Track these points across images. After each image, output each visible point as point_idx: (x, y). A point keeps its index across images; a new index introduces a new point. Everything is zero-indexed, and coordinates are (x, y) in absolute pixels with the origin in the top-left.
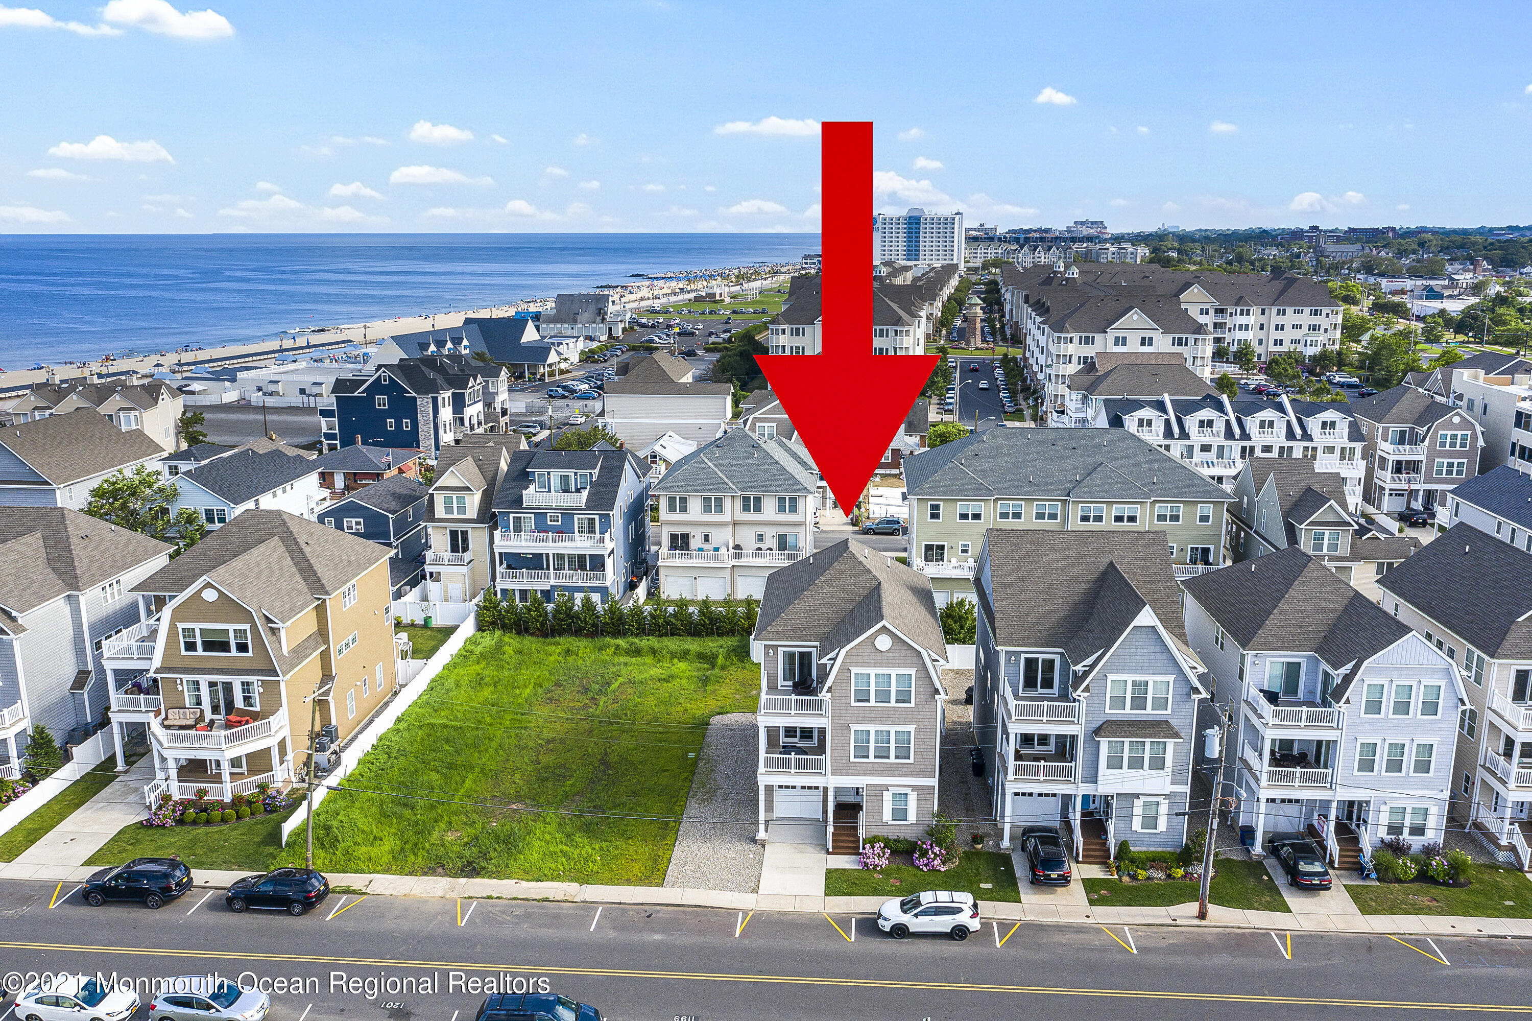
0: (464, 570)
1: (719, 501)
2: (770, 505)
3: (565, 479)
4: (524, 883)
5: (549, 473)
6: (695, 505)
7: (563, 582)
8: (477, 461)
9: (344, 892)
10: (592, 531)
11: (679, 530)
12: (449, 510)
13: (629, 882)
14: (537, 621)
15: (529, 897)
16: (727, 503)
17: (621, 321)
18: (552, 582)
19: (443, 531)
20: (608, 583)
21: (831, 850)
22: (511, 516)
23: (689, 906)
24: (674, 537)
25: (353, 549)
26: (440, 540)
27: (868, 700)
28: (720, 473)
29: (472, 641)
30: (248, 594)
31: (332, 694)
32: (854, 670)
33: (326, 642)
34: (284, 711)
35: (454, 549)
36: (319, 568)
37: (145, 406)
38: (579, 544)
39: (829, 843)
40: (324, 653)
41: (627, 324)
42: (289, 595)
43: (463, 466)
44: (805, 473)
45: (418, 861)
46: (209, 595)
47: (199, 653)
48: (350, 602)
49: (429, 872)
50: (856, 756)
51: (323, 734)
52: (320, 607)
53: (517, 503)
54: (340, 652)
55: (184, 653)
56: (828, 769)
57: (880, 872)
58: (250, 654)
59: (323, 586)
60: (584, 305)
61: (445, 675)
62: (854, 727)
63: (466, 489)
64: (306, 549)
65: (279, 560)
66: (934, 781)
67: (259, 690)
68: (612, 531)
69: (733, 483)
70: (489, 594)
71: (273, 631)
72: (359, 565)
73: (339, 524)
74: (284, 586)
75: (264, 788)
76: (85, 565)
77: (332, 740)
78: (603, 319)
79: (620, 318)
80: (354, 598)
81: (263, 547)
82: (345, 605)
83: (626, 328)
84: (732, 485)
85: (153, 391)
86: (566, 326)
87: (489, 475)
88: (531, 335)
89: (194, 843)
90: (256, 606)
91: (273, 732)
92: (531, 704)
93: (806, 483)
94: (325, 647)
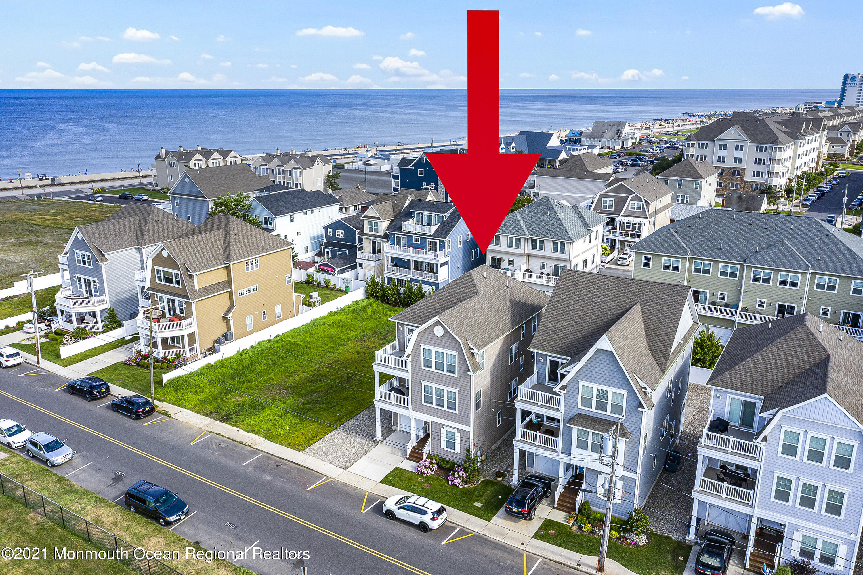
0: (374, 264)
1: (517, 240)
2: (548, 246)
3: (430, 217)
4: (241, 431)
5: (422, 213)
6: (504, 241)
7: (417, 277)
8: (393, 203)
9: (164, 414)
10: (435, 250)
11: (496, 256)
12: (370, 230)
13: (288, 445)
14: (393, 297)
15: (235, 439)
16: (522, 242)
17: (631, 138)
18: (411, 276)
19: (369, 241)
20: (439, 281)
21: (408, 457)
22: (396, 236)
23: (303, 466)
24: (493, 259)
25: (265, 241)
26: (367, 246)
27: (431, 367)
28: (522, 223)
29: (356, 303)
30: (181, 255)
31: (230, 315)
32: (423, 346)
33: (231, 287)
34: (194, 319)
35: (374, 252)
36: (234, 248)
37: (305, 167)
38: (425, 256)
39: (408, 452)
40: (230, 293)
41: (638, 140)
42: (208, 259)
43: (381, 205)
44: (582, 229)
45: (209, 407)
46: (165, 254)
47: (163, 282)
48: (252, 268)
49: (208, 414)
50: (425, 402)
51: (223, 336)
52: (228, 268)
53: (399, 229)
54: (241, 294)
55: (157, 281)
56: (410, 406)
57: (424, 478)
58: (180, 287)
59: (229, 257)
60: (610, 128)
61: (324, 318)
62: (424, 383)
63: (378, 218)
64: (233, 237)
65: (215, 241)
66: (471, 429)
67: (184, 306)
68: (447, 251)
69: (528, 230)
70: (373, 278)
71: (191, 276)
72: (263, 250)
73: (334, 232)
74: (209, 254)
75: (178, 356)
76: (150, 234)
77: (226, 339)
78: (619, 136)
79: (630, 136)
80: (257, 267)
81: (210, 233)
82: (248, 269)
83: (635, 143)
84: (526, 231)
85: (313, 159)
86: (596, 139)
87: (396, 213)
88: (554, 142)
89: (133, 375)
90: (182, 262)
91: (184, 328)
92: (349, 340)
93: (573, 234)
94: (230, 290)
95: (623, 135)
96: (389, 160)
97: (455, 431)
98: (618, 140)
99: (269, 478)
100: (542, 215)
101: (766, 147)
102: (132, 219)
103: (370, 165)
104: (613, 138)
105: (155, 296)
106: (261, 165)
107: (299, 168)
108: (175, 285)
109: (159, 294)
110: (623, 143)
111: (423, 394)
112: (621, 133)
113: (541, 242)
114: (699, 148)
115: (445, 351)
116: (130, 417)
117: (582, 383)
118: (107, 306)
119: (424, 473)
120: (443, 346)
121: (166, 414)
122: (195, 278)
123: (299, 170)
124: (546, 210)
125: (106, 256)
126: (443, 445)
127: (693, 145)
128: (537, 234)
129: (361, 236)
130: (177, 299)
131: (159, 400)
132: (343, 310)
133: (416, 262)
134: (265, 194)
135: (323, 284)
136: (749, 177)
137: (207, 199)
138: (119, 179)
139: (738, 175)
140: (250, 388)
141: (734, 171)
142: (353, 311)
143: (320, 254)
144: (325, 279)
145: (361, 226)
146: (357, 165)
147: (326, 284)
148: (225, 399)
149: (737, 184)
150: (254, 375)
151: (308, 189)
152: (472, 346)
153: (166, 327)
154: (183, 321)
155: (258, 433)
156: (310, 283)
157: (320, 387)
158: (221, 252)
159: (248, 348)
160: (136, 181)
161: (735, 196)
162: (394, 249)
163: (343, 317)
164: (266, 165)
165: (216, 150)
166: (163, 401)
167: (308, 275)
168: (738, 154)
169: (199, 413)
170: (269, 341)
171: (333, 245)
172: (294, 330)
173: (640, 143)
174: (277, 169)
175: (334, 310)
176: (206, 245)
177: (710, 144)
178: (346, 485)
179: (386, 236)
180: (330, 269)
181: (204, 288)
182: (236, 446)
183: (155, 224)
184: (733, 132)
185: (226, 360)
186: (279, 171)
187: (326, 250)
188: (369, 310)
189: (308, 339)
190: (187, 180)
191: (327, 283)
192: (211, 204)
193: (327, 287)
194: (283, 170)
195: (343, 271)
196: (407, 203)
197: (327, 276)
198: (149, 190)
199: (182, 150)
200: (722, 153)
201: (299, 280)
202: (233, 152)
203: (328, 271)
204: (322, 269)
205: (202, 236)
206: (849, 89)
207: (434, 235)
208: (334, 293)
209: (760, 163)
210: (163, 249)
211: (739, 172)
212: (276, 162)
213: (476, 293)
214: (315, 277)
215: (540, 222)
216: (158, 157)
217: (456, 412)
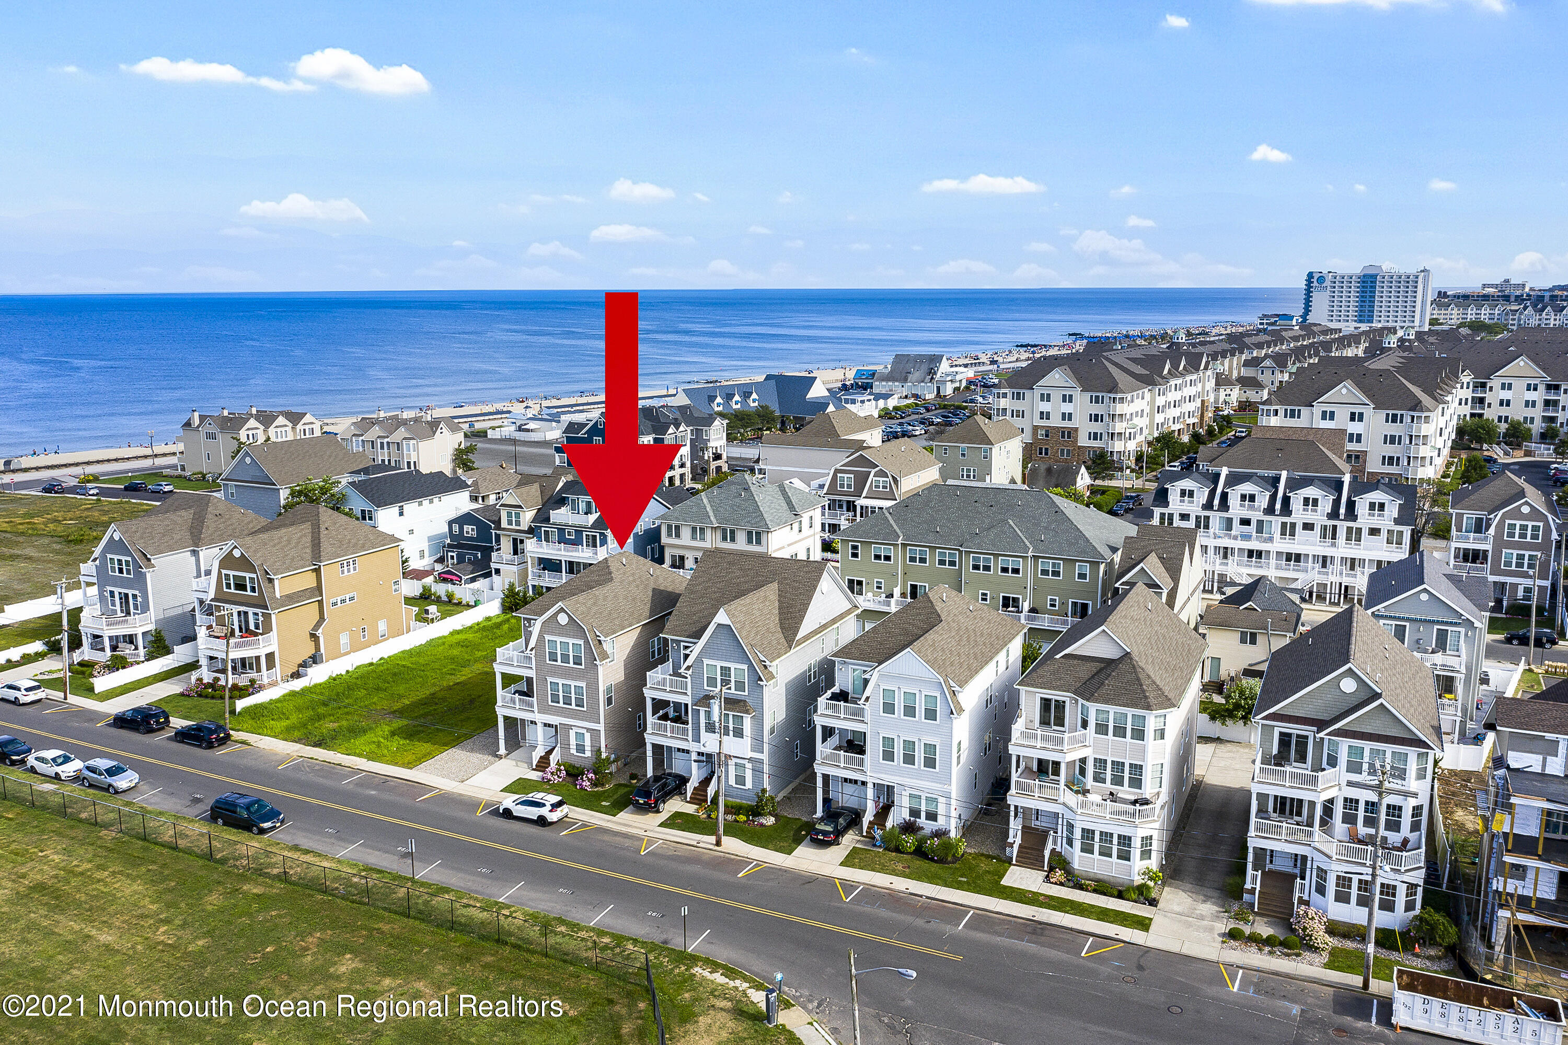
0: (515, 568)
1: (702, 529)
2: (741, 537)
3: (589, 504)
4: (339, 755)
5: (578, 499)
6: (686, 532)
8: (541, 486)
9: (241, 743)
10: (595, 546)
11: (677, 552)
12: (510, 523)
13: (396, 764)
15: (331, 761)
16: (708, 533)
17: (951, 381)
19: (508, 538)
21: (534, 767)
22: (543, 529)
23: (413, 781)
24: (674, 558)
25: (366, 536)
26: (506, 545)
27: (556, 661)
28: (709, 508)
29: (488, 619)
30: (259, 555)
31: (320, 631)
32: (547, 637)
33: (322, 595)
34: (274, 634)
35: (515, 552)
36: (325, 545)
37: (423, 437)
38: (581, 554)
39: (535, 763)
40: (320, 603)
41: (964, 384)
42: (293, 559)
43: (525, 489)
44: (787, 514)
45: (297, 734)
46: (237, 553)
47: (233, 590)
48: (349, 571)
49: (298, 741)
50: (552, 701)
51: (310, 657)
52: (317, 571)
53: (547, 520)
54: (335, 604)
55: (225, 590)
56: (536, 709)
57: (550, 785)
58: (256, 594)
59: (320, 557)
60: (918, 365)
61: (445, 637)
62: (549, 679)
63: (520, 507)
64: (323, 532)
65: (301, 537)
66: (601, 727)
67: (261, 619)
68: (610, 547)
69: (715, 516)
70: (512, 586)
71: (271, 581)
72: (363, 548)
73: (461, 529)
74: (293, 553)
75: (253, 681)
76: (209, 532)
77: (315, 662)
78: (932, 378)
79: (949, 378)
80: (355, 569)
81: (294, 527)
82: (343, 572)
83: (959, 388)
84: (712, 518)
85: (434, 425)
86: (897, 384)
87: (546, 499)
88: (817, 391)
89: (195, 707)
90: (259, 563)
91: (261, 646)
92: (476, 661)
93: (771, 521)
94: (320, 598)
95: (938, 377)
97: (584, 731)
98: (929, 384)
99: (373, 792)
101: (1102, 397)
102: (183, 513)
103: (528, 430)
104: (923, 382)
105: (222, 608)
106: (354, 435)
107: (414, 439)
108: (249, 593)
109: (227, 606)
111: (549, 692)
112: (935, 373)
113: (732, 532)
115: (571, 641)
116: (200, 746)
117: (706, 662)
118: (151, 627)
119: (550, 780)
120: (568, 635)
121: (244, 742)
122: (276, 582)
123: (412, 442)
124: (739, 491)
125: (153, 561)
126: (573, 749)
127: (1005, 395)
128: (727, 521)
129: (498, 532)
130: (251, 611)
131: (232, 729)
132: (471, 628)
133: (571, 563)
134: (362, 477)
135: (445, 598)
136: (1083, 441)
137: (279, 487)
139: (1069, 437)
140: (347, 713)
141: (1063, 433)
142: (484, 629)
143: (441, 560)
144: (447, 591)
145: (497, 519)
146: (509, 430)
147: (448, 597)
148: (316, 725)
150: (351, 701)
151: (425, 469)
152: (598, 634)
153: (238, 645)
154: (260, 637)
155: (359, 755)
156: (426, 598)
157: (435, 710)
158: (308, 551)
159: (344, 673)
160: (148, 463)
161: (1043, 467)
162: (541, 547)
163: (470, 636)
164: (362, 435)
165: (282, 413)
166: (238, 730)
167: (424, 587)
168: (1067, 408)
169: (286, 740)
170: (371, 664)
171: (459, 546)
172: (403, 652)
173: (967, 388)
174: (379, 441)
175: (459, 627)
176: (289, 541)
178: (460, 795)
179: (531, 531)
180: (454, 578)
181: (288, 596)
182: (334, 768)
183: (216, 518)
184: (1057, 376)
185: (315, 686)
186: (382, 444)
187: (450, 554)
188: (506, 627)
189: (421, 661)
190: (248, 460)
191: (450, 596)
192: (284, 494)
193: (450, 601)
194: (388, 443)
195: (473, 580)
196: (561, 485)
197: (450, 587)
198: (171, 477)
199: (226, 413)
200: (1045, 407)
201: (411, 594)
202: (308, 415)
203: (452, 580)
204: (444, 578)
205: (284, 531)
206: (1315, 295)
207: (593, 526)
208: (459, 608)
209: (1096, 420)
210: (235, 547)
211: (1069, 433)
212: (376, 431)
213: (612, 579)
214: (433, 590)
216: (188, 424)
217: (585, 709)
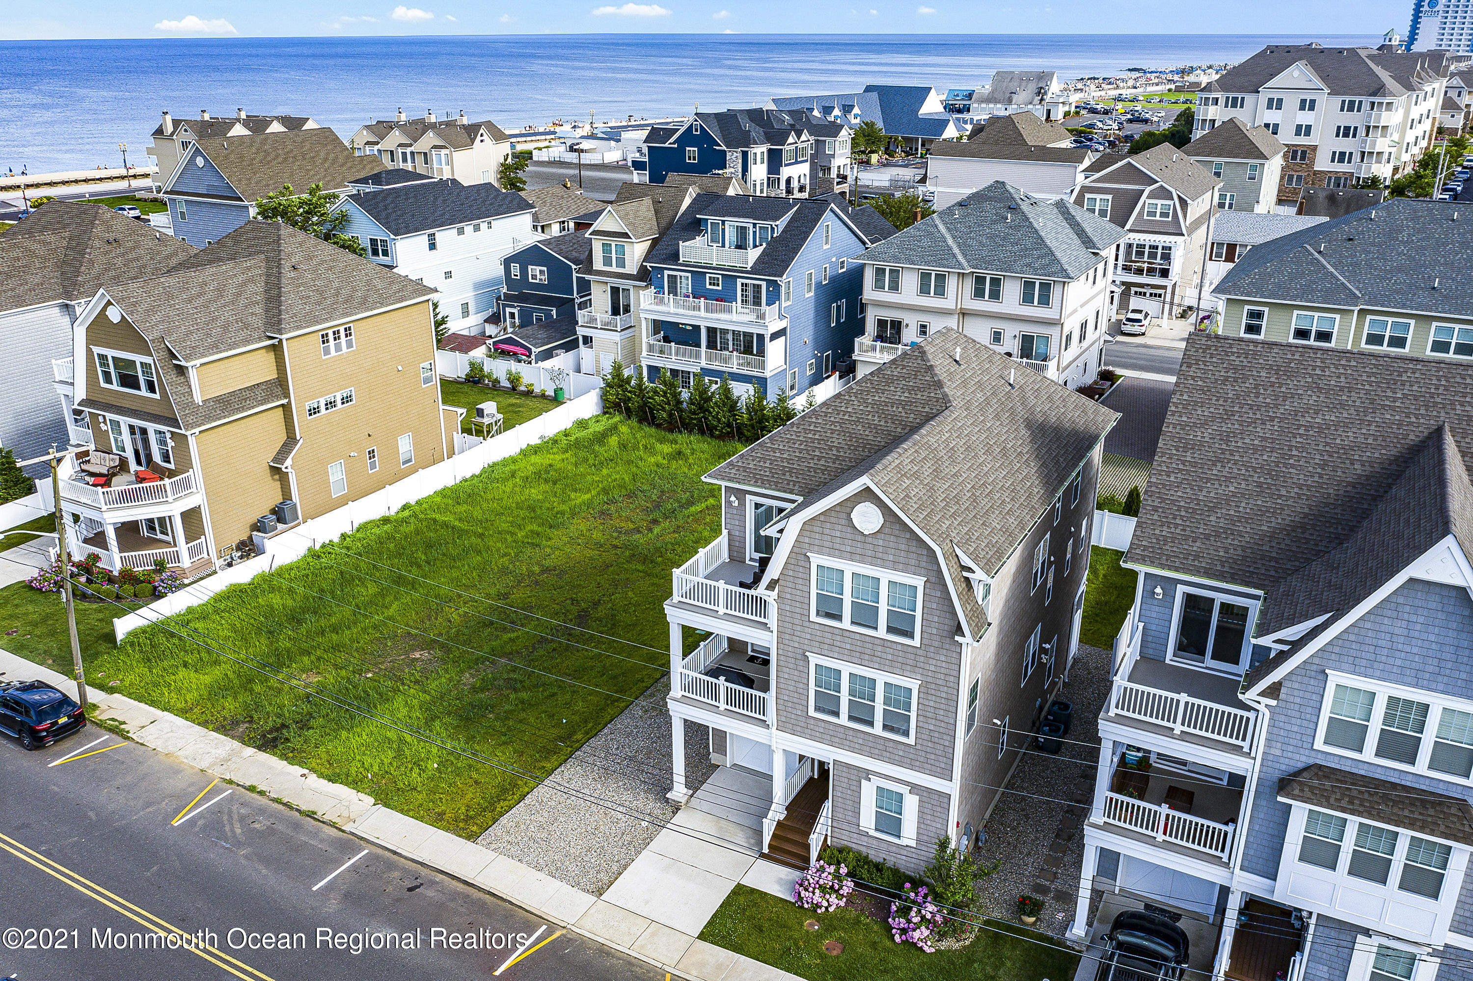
0: (616, 337)
1: (941, 278)
2: (1012, 291)
3: (742, 231)
4: (313, 777)
5: (723, 222)
6: (910, 282)
7: (716, 366)
8: (656, 202)
9: (111, 730)
10: (757, 302)
11: (889, 315)
12: (607, 261)
13: (438, 820)
14: (664, 409)
15: (294, 802)
16: (952, 284)
17: (1063, 103)
18: (704, 363)
19: (603, 287)
20: (768, 374)
21: (766, 850)
22: (666, 273)
23: (480, 889)
24: (882, 324)
25: (369, 283)
26: (600, 298)
27: (839, 618)
28: (950, 241)
29: (581, 424)
30: (158, 317)
31: (289, 462)
32: (816, 559)
33: (287, 395)
34: (196, 473)
35: (615, 311)
36: (290, 298)
37: (458, 146)
38: (734, 317)
39: (767, 839)
40: (286, 409)
41: (1073, 109)
42: (225, 328)
43: (630, 207)
44: (1083, 253)
45: (230, 706)
46: (114, 315)
47: (115, 387)
48: (338, 348)
49: (225, 728)
50: (818, 709)
51: (273, 512)
52: (277, 349)
53: (674, 257)
54: (314, 411)
55: (103, 385)
56: (771, 716)
57: (819, 919)
58: (157, 396)
59: (280, 322)
60: (1024, 84)
61: (513, 460)
62: (814, 659)
63: (625, 235)
64: (288, 274)
65: (244, 284)
66: (953, 788)
67: (171, 443)
68: (784, 305)
69: (965, 255)
70: (617, 368)
71: (181, 371)
72: (364, 304)
73: (524, 271)
74: (227, 315)
75: (160, 567)
76: (94, 272)
77: (281, 520)
78: (1042, 100)
79: (1061, 100)
80: (349, 345)
81: (231, 264)
82: (327, 351)
83: (1070, 112)
84: (960, 258)
85: (471, 132)
86: (999, 106)
87: (664, 223)
88: (932, 106)
89: (45, 619)
90: (156, 334)
91: (170, 499)
92: (573, 515)
93: (1069, 264)
94: (285, 401)
95: (1048, 98)
96: (618, 141)
97: (904, 790)
98: (1039, 107)
100: (994, 222)
101: (1360, 102)
102: (49, 237)
103: (581, 151)
104: (1031, 103)
105: (101, 419)
106: (368, 143)
107: (446, 148)
108: (144, 392)
109: (109, 416)
110: (1049, 111)
111: (812, 688)
112: (1045, 93)
113: (995, 282)
114: (1226, 106)
115: (885, 576)
116: (19, 741)
117: (1335, 678)
119: (819, 906)
120: (876, 560)
121: (117, 730)
122: (193, 375)
123: (444, 152)
124: (1003, 212)
126: (868, 820)
127: (1216, 101)
128: (988, 264)
129: (587, 277)
130: (152, 427)
131: (102, 687)
132: (555, 441)
133: (712, 331)
134: (370, 188)
135: (505, 383)
136: (1323, 163)
137: (246, 203)
138: (86, 181)
139: (1303, 158)
140: (336, 648)
141: (1295, 153)
142: (577, 444)
143: (495, 319)
144: (509, 373)
145: (583, 257)
146: (558, 151)
147: (511, 382)
148: (272, 683)
149: (1299, 178)
150: (347, 610)
151: (466, 181)
152: (966, 561)
153: (125, 497)
154: (167, 481)
155: (355, 783)
156: (476, 383)
157: (512, 640)
158: (259, 309)
159: (336, 539)
160: (122, 185)
162: (661, 302)
163: (555, 458)
164: (377, 143)
165: (277, 118)
166: (111, 690)
167: (472, 364)
168: (1305, 118)
169: (204, 724)
170: (385, 520)
171: (522, 298)
172: (443, 493)
173: (1077, 113)
174: (400, 150)
175: (535, 441)
176: (220, 292)
177: (1249, 99)
178: (603, 951)
179: (644, 276)
180: (519, 350)
181: (219, 400)
182: (297, 826)
183: (108, 247)
184: (1296, 74)
185: (281, 572)
186: (404, 154)
187: (508, 310)
188: (613, 440)
189: (477, 513)
190: (200, 162)
191: (514, 380)
192: (253, 212)
193: (514, 389)
194: (412, 153)
195: (548, 355)
196: (687, 202)
197: (513, 366)
198: (145, 200)
199: (207, 117)
200: (1272, 116)
201: (451, 375)
202: (310, 122)
203: (515, 354)
204: (501, 351)
205: (210, 270)
206: (1424, 21)
207: (755, 270)
208: (531, 403)
209: (1346, 135)
210: (109, 303)
211: (1304, 153)
212: (395, 138)
213: (945, 404)
214: (486, 369)
215: (991, 237)
216: (159, 132)
217: (911, 740)
